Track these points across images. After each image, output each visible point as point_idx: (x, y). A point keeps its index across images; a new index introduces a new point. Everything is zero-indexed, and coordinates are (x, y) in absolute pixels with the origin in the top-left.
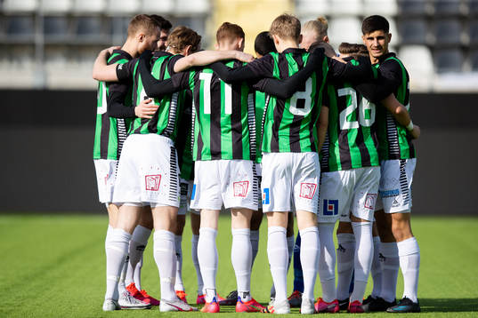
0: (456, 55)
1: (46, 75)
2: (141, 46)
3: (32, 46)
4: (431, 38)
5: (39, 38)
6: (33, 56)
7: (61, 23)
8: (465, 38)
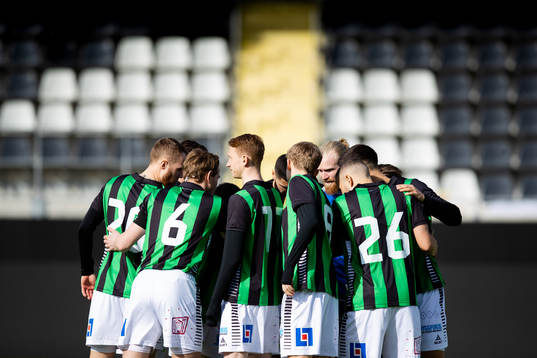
0: (505, 181)
1: (44, 204)
2: (163, 173)
3: (30, 170)
4: (477, 161)
5: (37, 161)
6: (31, 183)
7: (62, 145)
8: (515, 161)
